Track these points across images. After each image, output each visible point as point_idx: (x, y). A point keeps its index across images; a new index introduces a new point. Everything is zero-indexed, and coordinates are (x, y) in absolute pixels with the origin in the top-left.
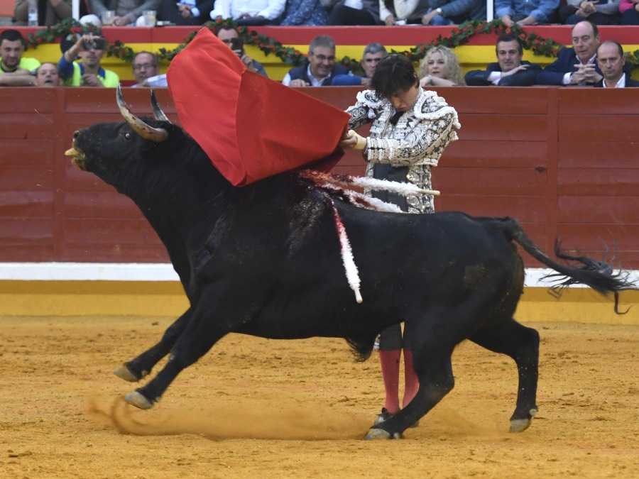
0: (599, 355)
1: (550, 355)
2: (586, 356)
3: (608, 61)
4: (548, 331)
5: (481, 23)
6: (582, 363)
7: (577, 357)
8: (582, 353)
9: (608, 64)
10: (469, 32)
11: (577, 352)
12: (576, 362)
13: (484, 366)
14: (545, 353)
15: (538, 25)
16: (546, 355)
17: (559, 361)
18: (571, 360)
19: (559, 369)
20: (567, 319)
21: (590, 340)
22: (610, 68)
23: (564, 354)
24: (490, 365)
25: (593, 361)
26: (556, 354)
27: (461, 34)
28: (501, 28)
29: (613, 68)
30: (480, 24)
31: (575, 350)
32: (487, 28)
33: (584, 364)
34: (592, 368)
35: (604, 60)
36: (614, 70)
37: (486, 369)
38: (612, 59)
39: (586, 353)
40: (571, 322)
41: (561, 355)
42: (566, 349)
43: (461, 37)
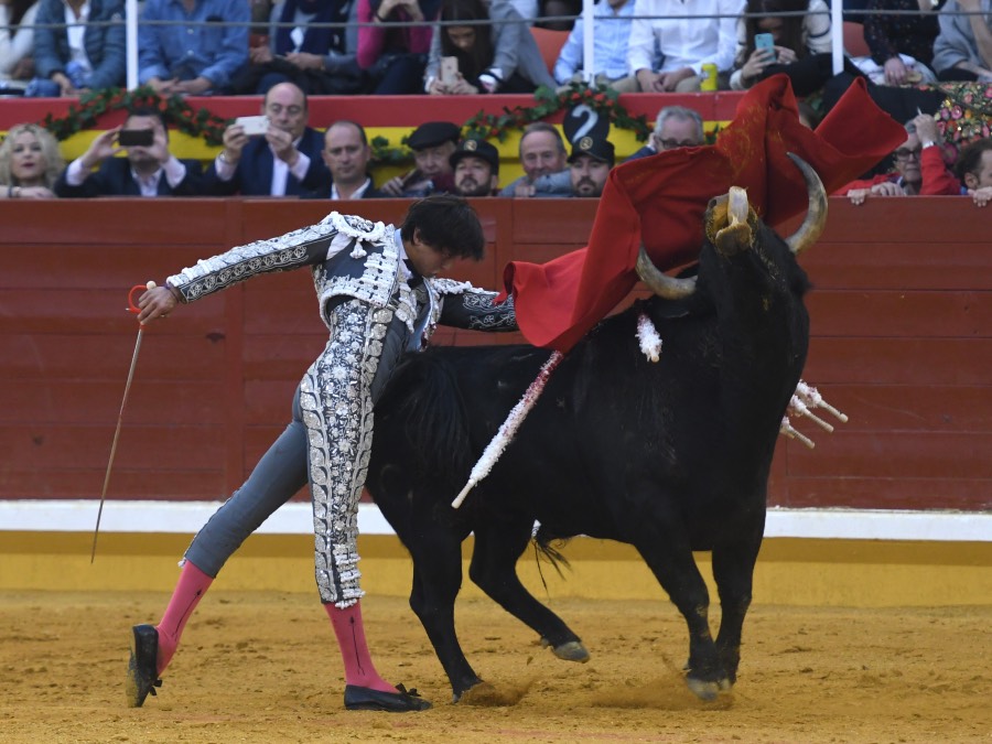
0: (305, 646)
1: (222, 646)
2: (285, 647)
3: (344, 152)
4: (228, 606)
5: (119, 93)
6: (274, 658)
7: (268, 649)
8: (277, 643)
9: (343, 156)
10: (98, 107)
11: (268, 641)
12: (264, 658)
13: (108, 667)
14: (215, 642)
15: (214, 94)
16: (216, 646)
17: (237, 655)
18: (257, 655)
19: (234, 669)
20: (261, 586)
21: (294, 620)
22: (346, 163)
23: (245, 645)
24: (120, 664)
25: (293, 655)
26: (234, 645)
27: (84, 111)
28: (151, 101)
29: (352, 163)
30: (116, 95)
31: (266, 637)
32: (127, 101)
33: (277, 661)
34: (288, 667)
35: (337, 151)
36: (353, 167)
37: (110, 671)
38: (351, 149)
39: (284, 643)
40: (267, 592)
41: (241, 646)
42: (253, 636)
43: (85, 116)
